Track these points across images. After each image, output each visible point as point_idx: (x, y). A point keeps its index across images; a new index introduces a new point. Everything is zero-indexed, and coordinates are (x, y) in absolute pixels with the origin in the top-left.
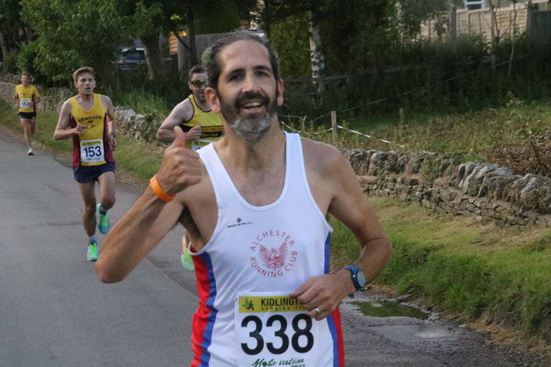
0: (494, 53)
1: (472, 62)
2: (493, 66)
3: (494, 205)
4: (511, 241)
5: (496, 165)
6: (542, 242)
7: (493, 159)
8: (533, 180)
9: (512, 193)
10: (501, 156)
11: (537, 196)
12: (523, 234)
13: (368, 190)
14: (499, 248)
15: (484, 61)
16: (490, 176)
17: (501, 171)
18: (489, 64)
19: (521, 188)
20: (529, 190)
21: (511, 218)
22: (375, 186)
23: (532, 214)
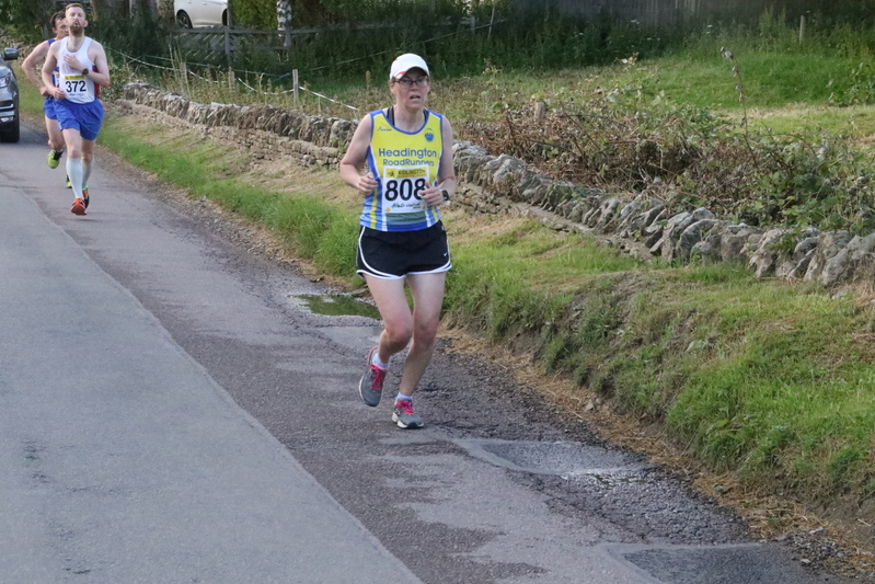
0: (473, 14)
1: (450, 23)
2: (473, 29)
3: (464, 189)
4: (481, 232)
5: (468, 143)
6: (514, 234)
7: (465, 135)
8: (507, 162)
9: (483, 176)
10: (475, 132)
11: (511, 181)
12: (494, 223)
13: (328, 164)
14: (467, 240)
15: (463, 23)
16: (461, 155)
17: (473, 150)
18: (468, 26)
19: (494, 170)
20: (502, 174)
21: (482, 204)
22: (335, 160)
23: (504, 202)
